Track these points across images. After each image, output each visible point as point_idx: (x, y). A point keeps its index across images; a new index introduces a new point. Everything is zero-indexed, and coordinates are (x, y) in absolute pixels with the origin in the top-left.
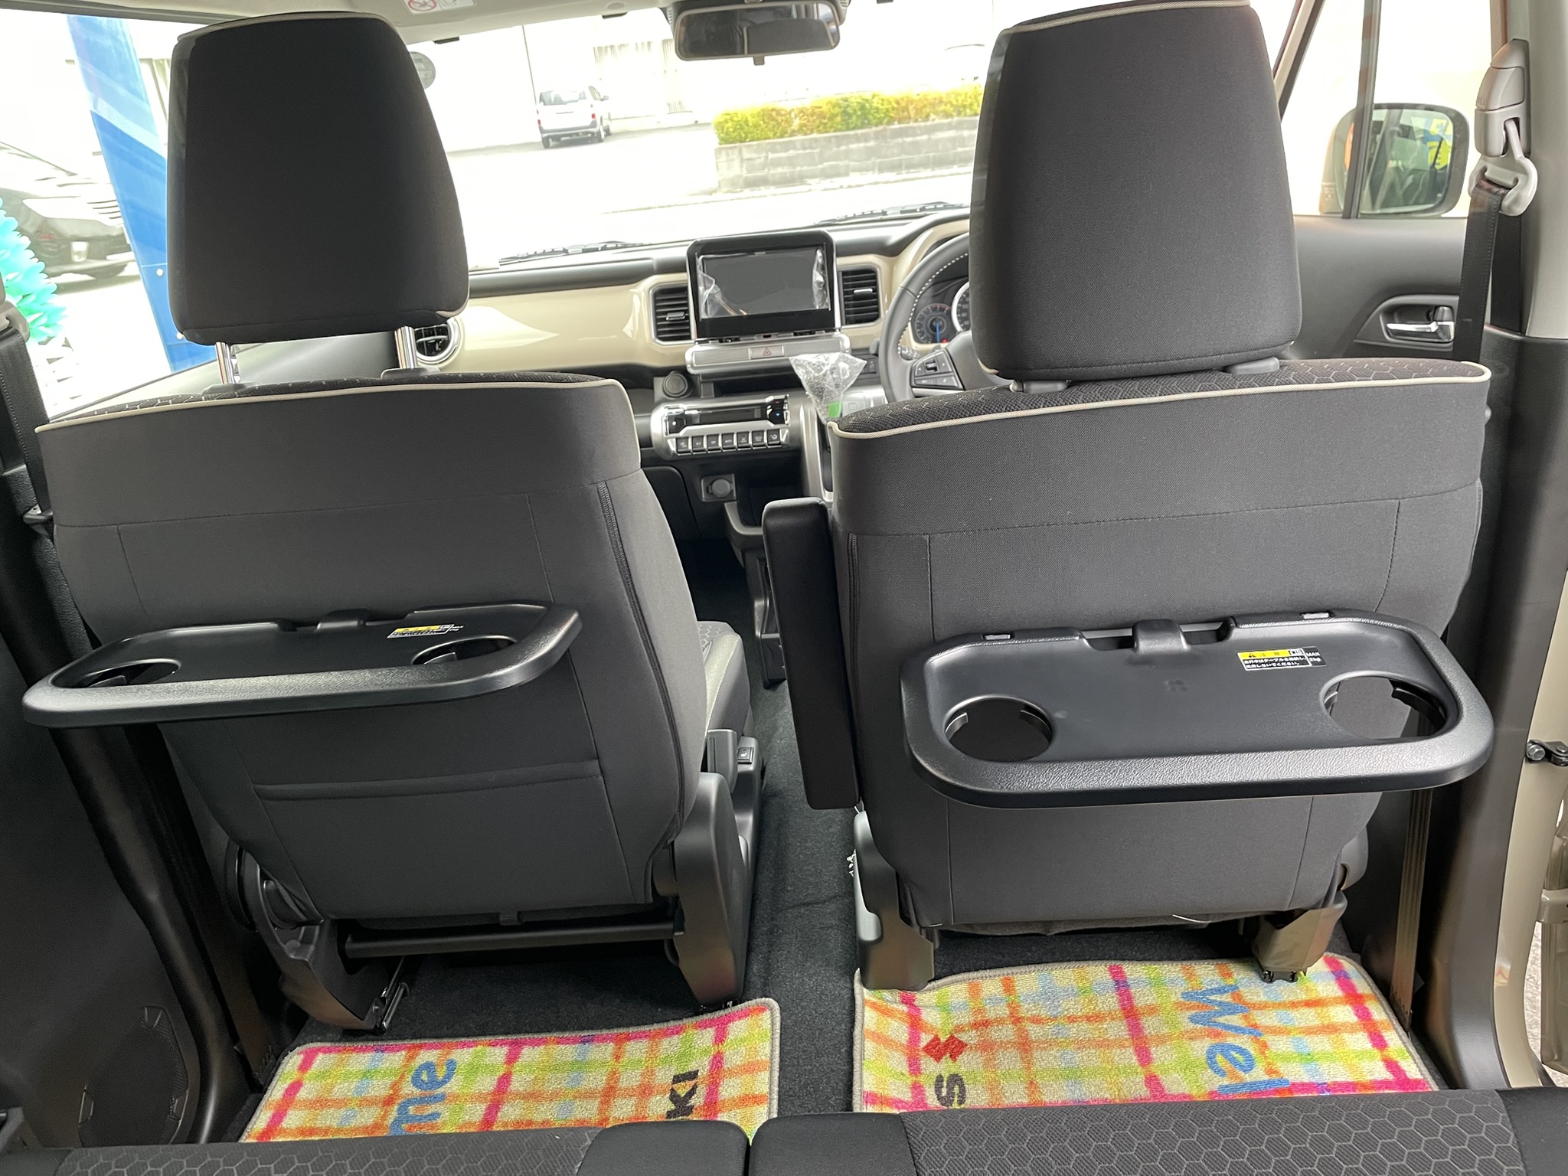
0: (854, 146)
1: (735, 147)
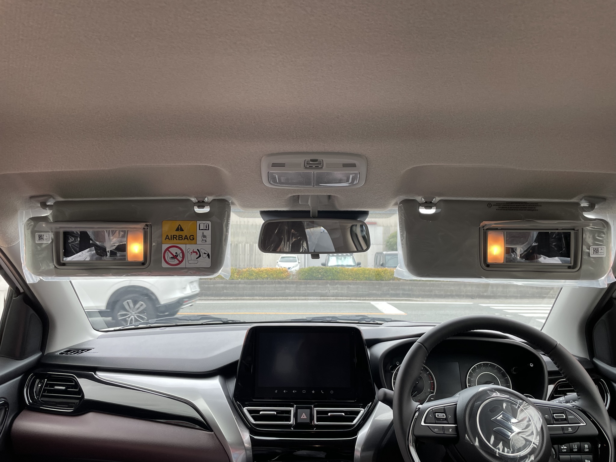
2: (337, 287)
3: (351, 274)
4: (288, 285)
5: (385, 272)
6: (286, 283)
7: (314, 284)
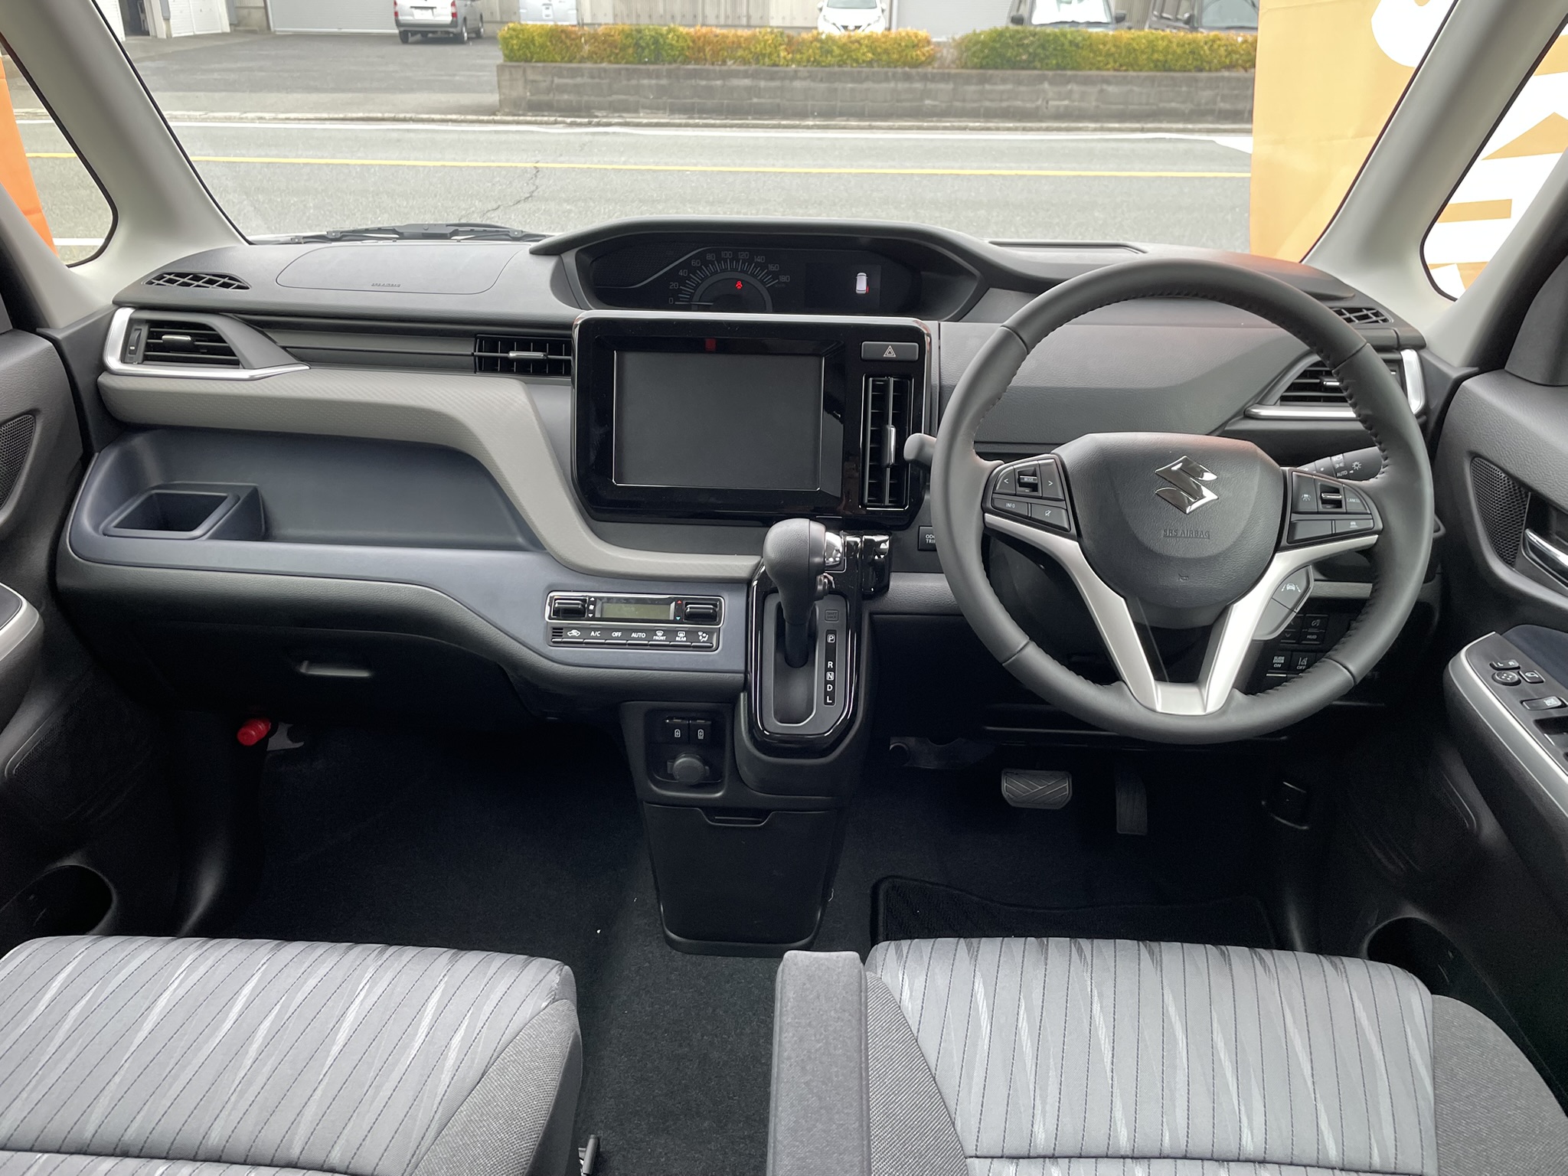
0: (645, 82)
1: (519, 67)
2: (1071, 91)
3: (1113, 50)
4: (931, 86)
5: (1212, 46)
6: (925, 78)
7: (1004, 81)
